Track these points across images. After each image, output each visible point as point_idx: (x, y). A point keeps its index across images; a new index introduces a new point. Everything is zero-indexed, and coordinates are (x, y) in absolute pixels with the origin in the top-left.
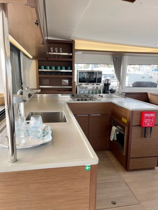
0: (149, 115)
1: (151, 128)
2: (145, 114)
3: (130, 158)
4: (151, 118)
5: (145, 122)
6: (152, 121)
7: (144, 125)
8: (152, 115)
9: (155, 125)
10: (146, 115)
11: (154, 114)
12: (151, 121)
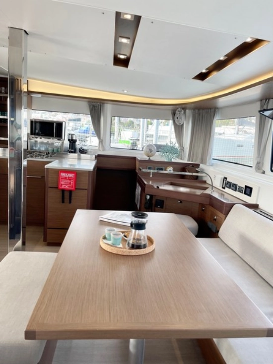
0: (66, 175)
1: (70, 192)
2: (61, 174)
3: (48, 227)
4: (70, 180)
5: (62, 183)
6: (72, 183)
7: (61, 186)
8: (71, 175)
9: (76, 189)
10: (63, 175)
11: (73, 175)
12: (70, 183)
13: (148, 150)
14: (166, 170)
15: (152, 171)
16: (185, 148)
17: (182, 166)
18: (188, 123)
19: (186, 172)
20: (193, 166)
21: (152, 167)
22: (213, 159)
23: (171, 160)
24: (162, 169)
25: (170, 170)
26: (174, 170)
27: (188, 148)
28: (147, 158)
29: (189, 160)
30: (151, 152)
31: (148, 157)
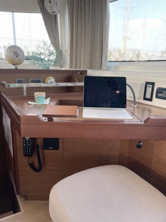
13: (12, 54)
14: (44, 82)
15: (25, 86)
16: (64, 51)
17: (66, 75)
18: (63, 15)
19: (74, 81)
20: (81, 73)
21: (23, 79)
22: (109, 62)
23: (48, 67)
24: (39, 82)
25: (51, 82)
26: (57, 81)
27: (69, 51)
28: (13, 67)
29: (71, 67)
30: (17, 57)
31: (14, 65)
